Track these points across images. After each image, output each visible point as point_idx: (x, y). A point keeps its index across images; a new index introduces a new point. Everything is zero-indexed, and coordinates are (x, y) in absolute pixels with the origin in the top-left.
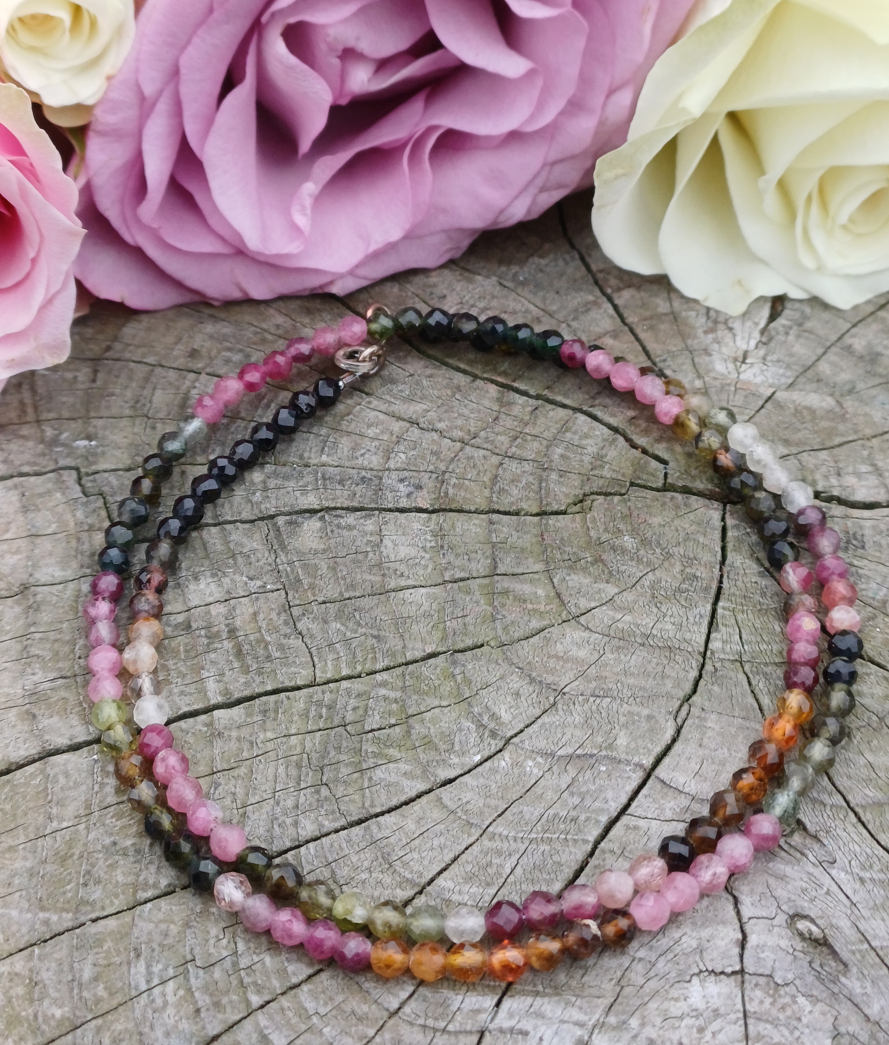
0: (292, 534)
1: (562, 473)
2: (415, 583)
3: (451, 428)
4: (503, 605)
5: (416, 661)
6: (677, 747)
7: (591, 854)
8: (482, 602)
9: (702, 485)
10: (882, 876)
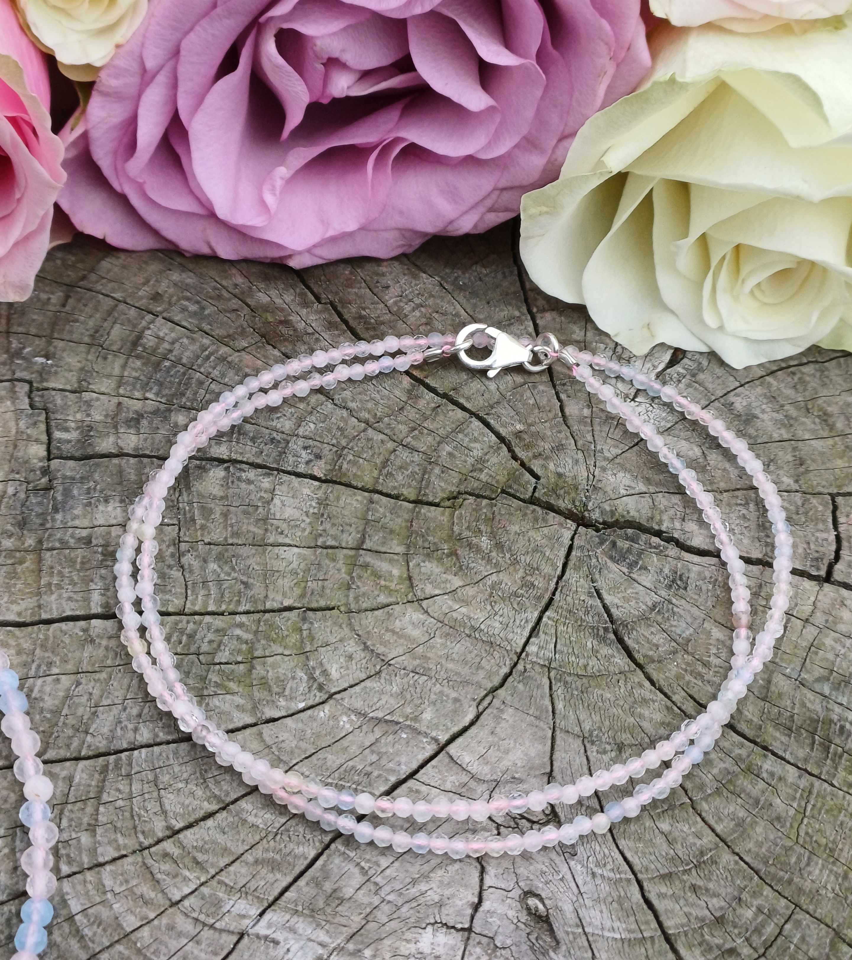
0: (199, 477)
1: (445, 469)
2: (291, 543)
3: (360, 409)
4: (360, 577)
5: (273, 611)
8: (343, 571)
9: (564, 504)
10: (611, 875)
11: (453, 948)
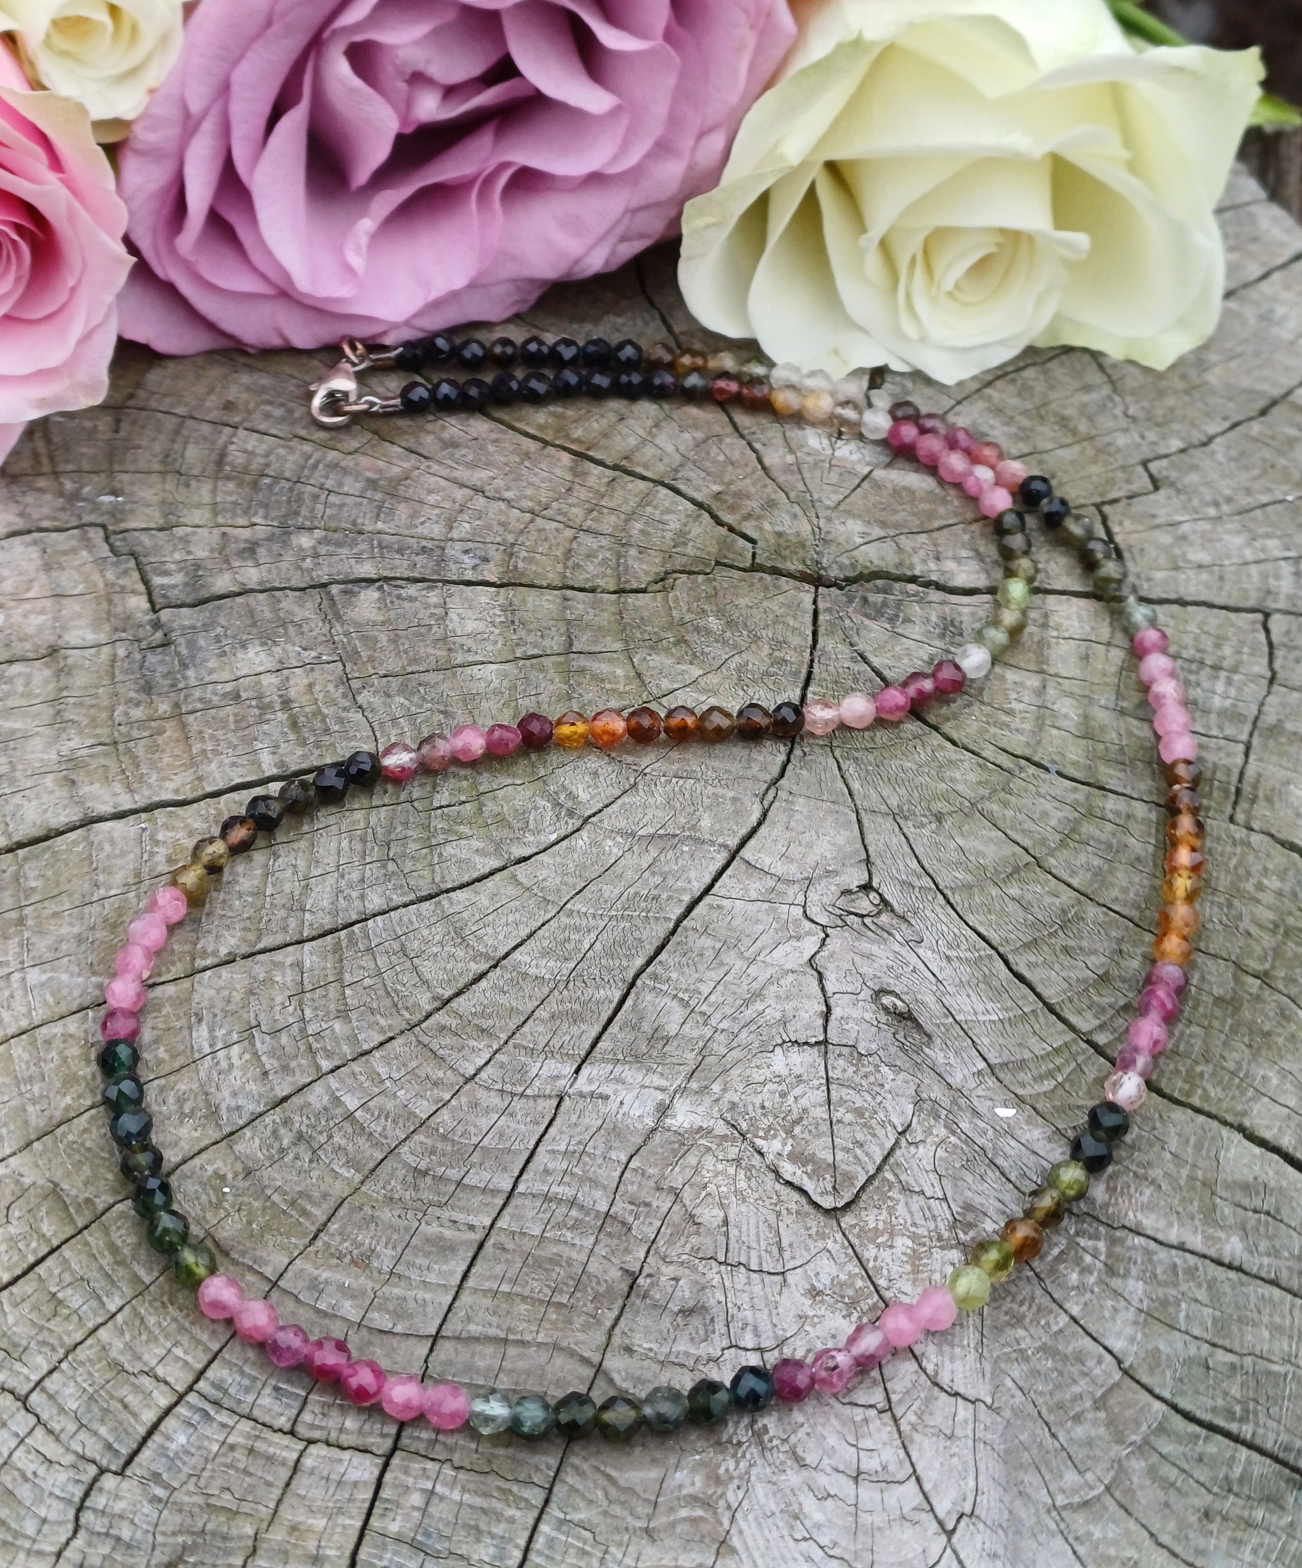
0: (348, 604)
1: (642, 550)
2: (484, 659)
3: (519, 499)
4: (579, 684)
6: (763, 830)
7: (673, 932)
8: (557, 680)
9: (793, 566)
10: (969, 955)
11: (812, 1066)
